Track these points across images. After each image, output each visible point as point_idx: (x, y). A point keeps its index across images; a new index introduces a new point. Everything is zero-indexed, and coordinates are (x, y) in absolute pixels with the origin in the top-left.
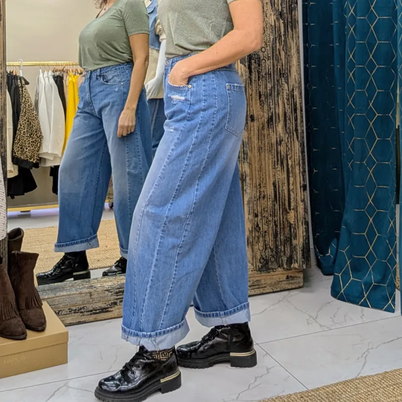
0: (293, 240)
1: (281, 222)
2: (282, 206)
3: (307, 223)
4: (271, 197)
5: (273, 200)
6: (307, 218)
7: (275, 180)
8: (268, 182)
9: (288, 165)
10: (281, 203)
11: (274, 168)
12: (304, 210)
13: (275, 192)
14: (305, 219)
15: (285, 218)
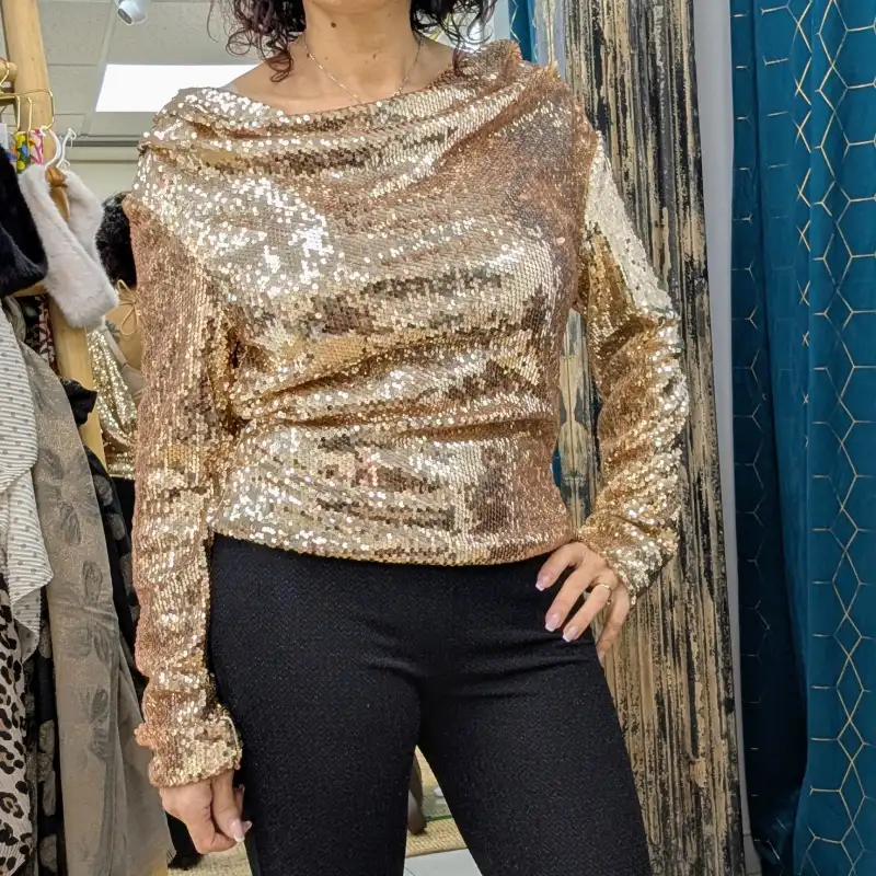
0: (704, 823)
1: (677, 784)
2: (678, 747)
3: (735, 787)
4: (652, 728)
5: (657, 734)
6: (735, 775)
7: (662, 689)
8: (643, 695)
9: (689, 654)
10: (674, 742)
11: (657, 662)
12: (729, 758)
13: (662, 717)
14: (731, 776)
15: (684, 774)
